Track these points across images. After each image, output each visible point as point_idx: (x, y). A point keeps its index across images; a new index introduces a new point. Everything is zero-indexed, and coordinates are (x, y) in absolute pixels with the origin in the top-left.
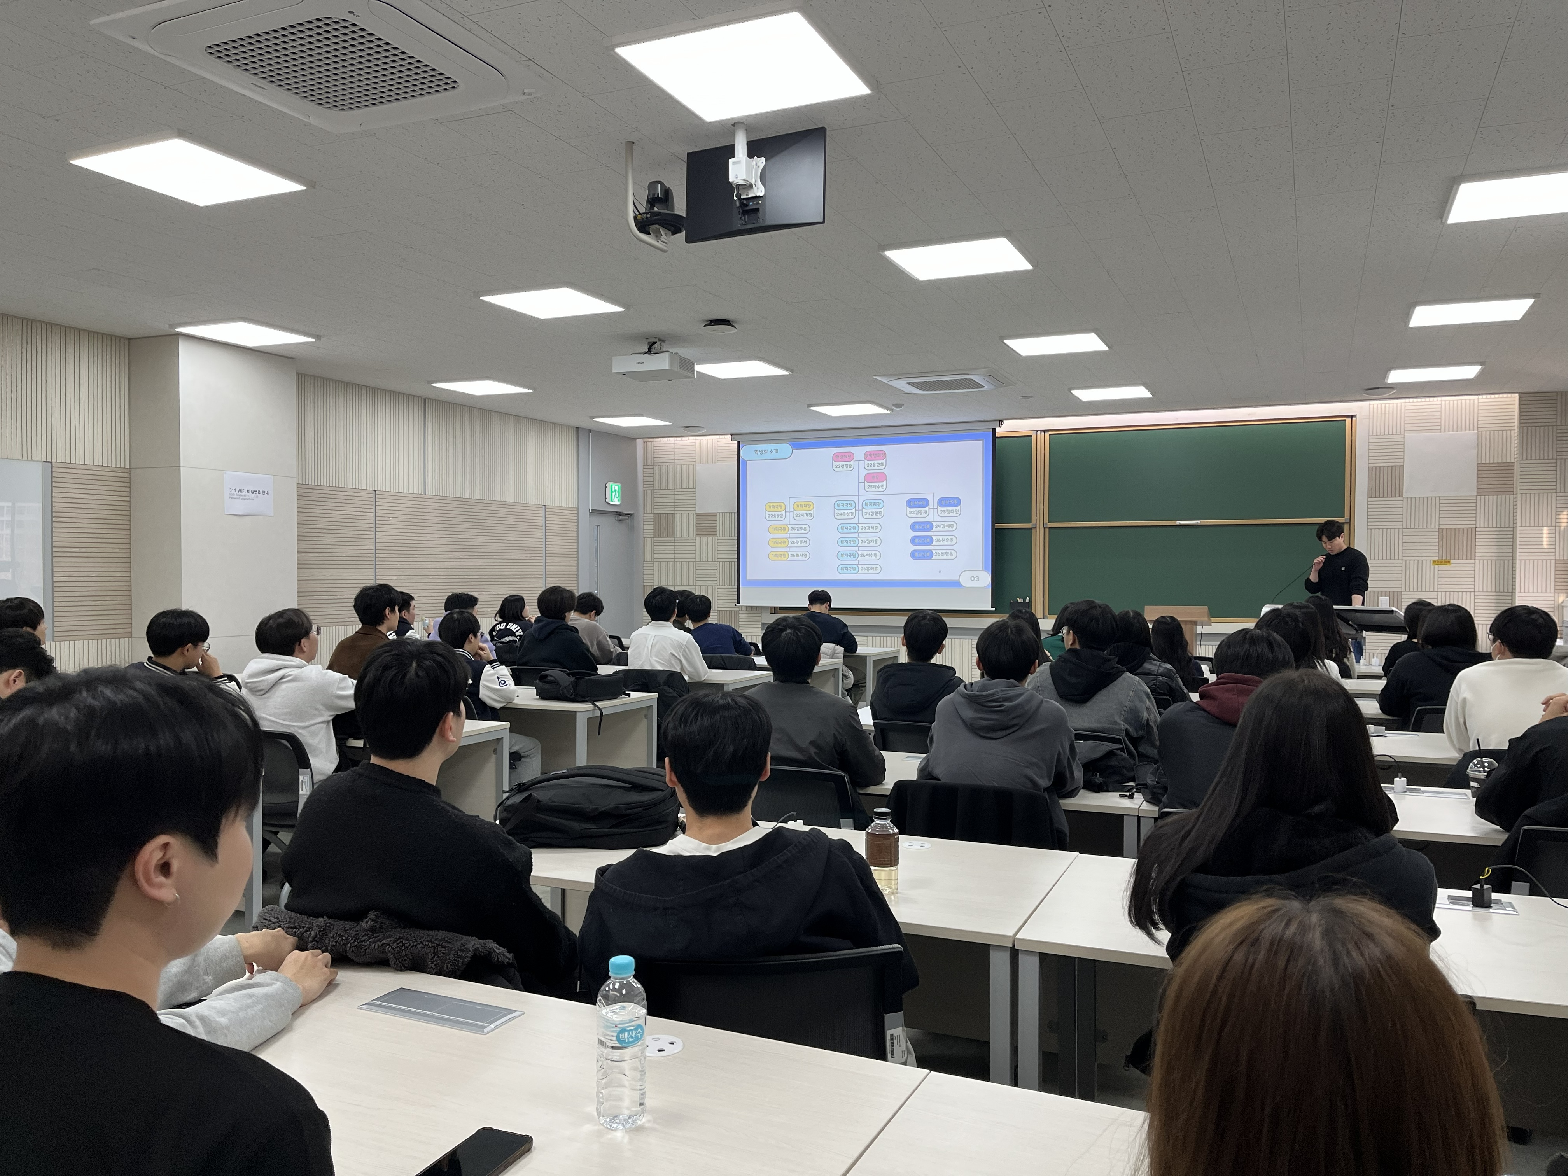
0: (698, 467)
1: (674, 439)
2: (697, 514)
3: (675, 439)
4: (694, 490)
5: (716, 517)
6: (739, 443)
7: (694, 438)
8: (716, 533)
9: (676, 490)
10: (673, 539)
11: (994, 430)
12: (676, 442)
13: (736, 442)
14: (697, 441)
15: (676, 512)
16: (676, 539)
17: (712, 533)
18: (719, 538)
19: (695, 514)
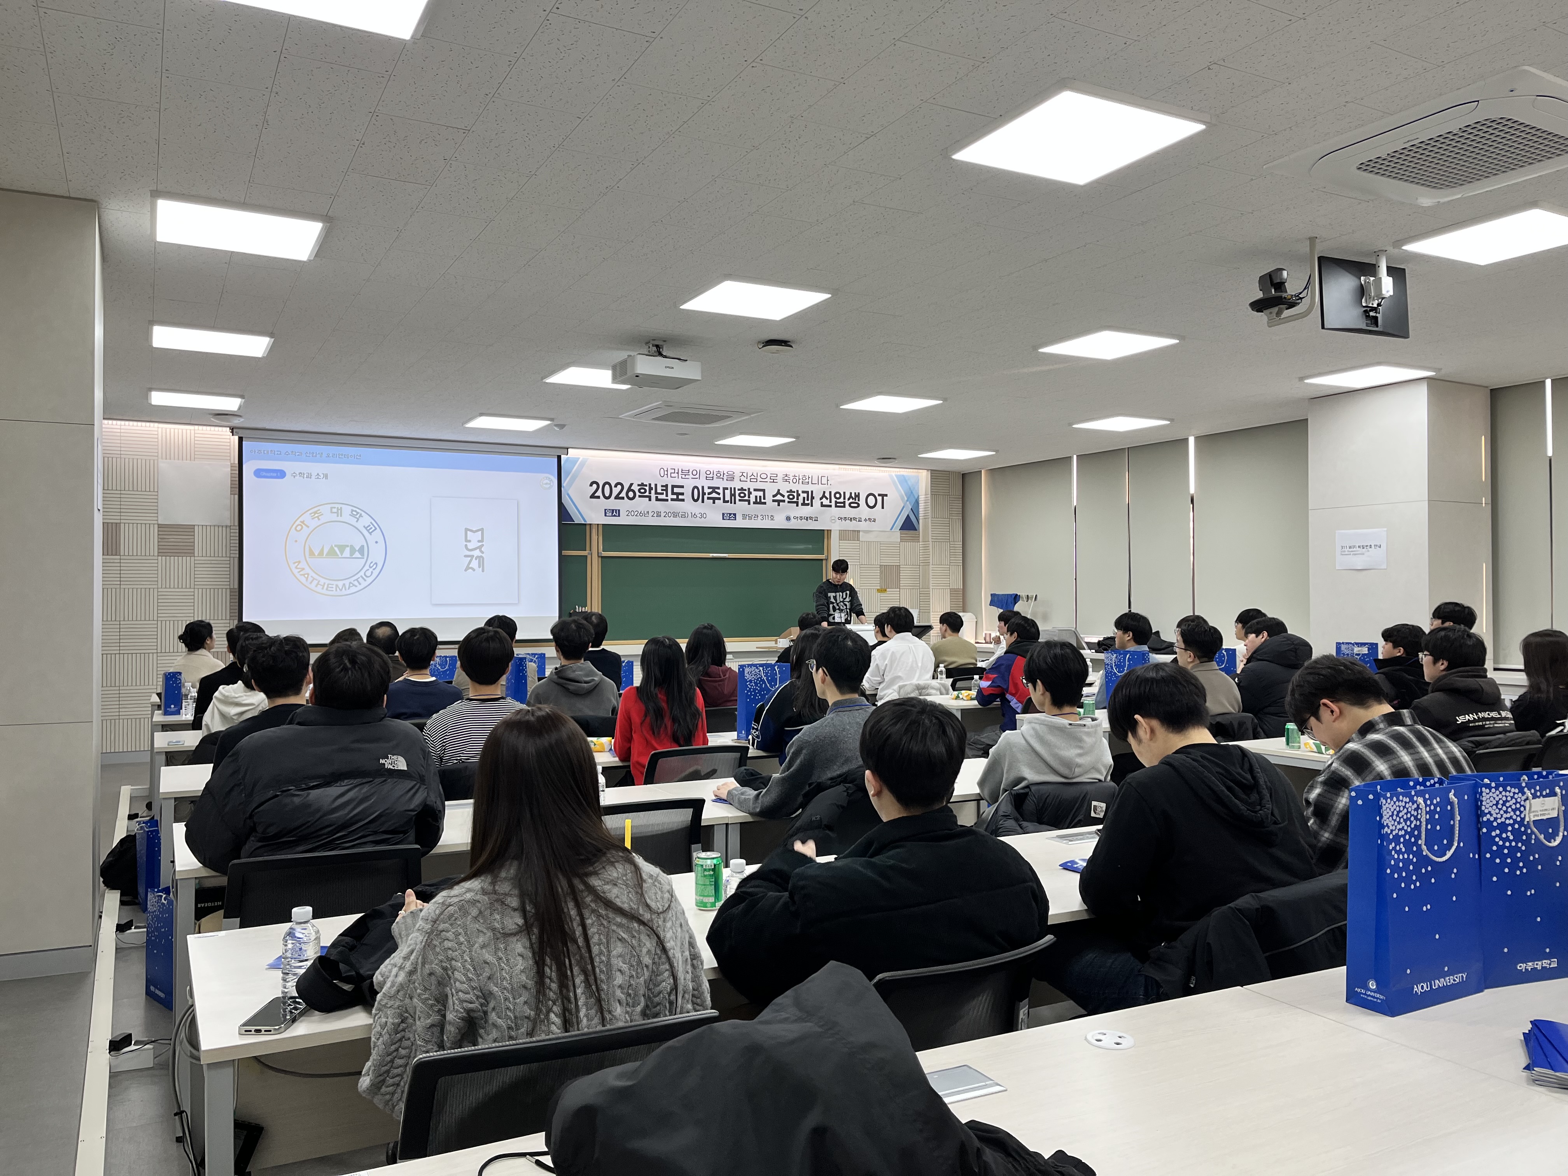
0: (163, 465)
1: (119, 422)
2: (160, 526)
3: (123, 423)
4: (156, 494)
5: (193, 530)
6: (241, 440)
7: (156, 425)
8: (192, 551)
9: (122, 492)
10: (119, 557)
11: (559, 458)
12: (122, 427)
13: (236, 438)
14: (160, 430)
15: (122, 521)
16: (122, 557)
17: (188, 551)
18: (196, 558)
19: (156, 526)
